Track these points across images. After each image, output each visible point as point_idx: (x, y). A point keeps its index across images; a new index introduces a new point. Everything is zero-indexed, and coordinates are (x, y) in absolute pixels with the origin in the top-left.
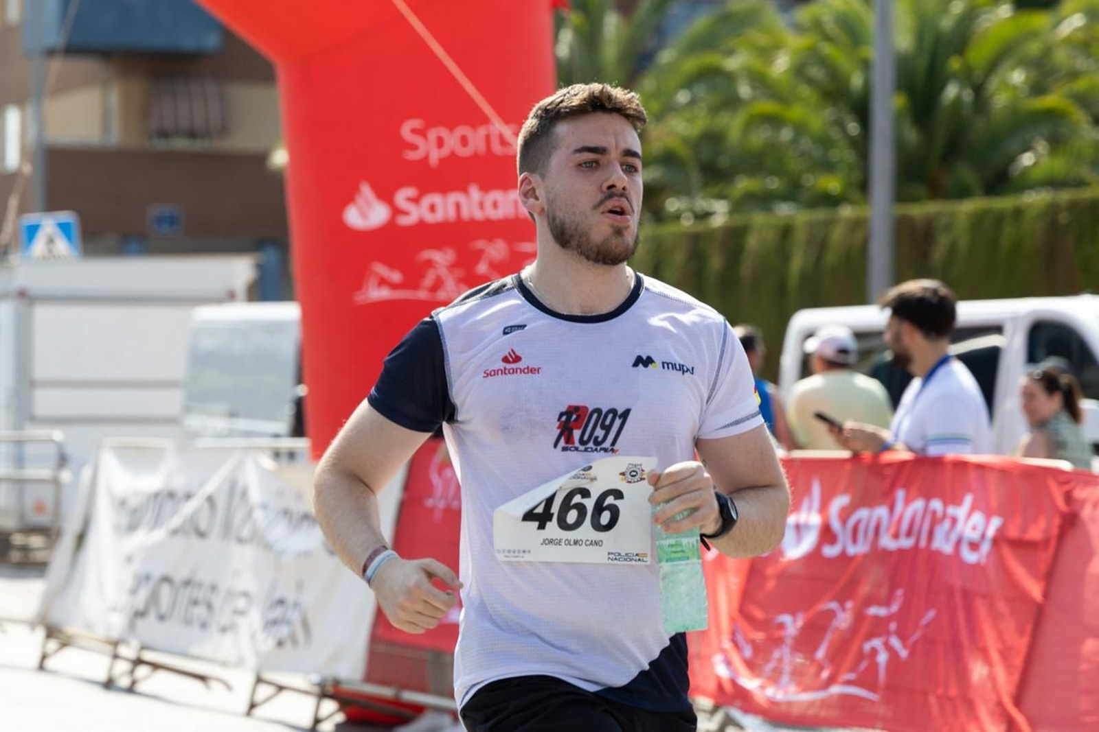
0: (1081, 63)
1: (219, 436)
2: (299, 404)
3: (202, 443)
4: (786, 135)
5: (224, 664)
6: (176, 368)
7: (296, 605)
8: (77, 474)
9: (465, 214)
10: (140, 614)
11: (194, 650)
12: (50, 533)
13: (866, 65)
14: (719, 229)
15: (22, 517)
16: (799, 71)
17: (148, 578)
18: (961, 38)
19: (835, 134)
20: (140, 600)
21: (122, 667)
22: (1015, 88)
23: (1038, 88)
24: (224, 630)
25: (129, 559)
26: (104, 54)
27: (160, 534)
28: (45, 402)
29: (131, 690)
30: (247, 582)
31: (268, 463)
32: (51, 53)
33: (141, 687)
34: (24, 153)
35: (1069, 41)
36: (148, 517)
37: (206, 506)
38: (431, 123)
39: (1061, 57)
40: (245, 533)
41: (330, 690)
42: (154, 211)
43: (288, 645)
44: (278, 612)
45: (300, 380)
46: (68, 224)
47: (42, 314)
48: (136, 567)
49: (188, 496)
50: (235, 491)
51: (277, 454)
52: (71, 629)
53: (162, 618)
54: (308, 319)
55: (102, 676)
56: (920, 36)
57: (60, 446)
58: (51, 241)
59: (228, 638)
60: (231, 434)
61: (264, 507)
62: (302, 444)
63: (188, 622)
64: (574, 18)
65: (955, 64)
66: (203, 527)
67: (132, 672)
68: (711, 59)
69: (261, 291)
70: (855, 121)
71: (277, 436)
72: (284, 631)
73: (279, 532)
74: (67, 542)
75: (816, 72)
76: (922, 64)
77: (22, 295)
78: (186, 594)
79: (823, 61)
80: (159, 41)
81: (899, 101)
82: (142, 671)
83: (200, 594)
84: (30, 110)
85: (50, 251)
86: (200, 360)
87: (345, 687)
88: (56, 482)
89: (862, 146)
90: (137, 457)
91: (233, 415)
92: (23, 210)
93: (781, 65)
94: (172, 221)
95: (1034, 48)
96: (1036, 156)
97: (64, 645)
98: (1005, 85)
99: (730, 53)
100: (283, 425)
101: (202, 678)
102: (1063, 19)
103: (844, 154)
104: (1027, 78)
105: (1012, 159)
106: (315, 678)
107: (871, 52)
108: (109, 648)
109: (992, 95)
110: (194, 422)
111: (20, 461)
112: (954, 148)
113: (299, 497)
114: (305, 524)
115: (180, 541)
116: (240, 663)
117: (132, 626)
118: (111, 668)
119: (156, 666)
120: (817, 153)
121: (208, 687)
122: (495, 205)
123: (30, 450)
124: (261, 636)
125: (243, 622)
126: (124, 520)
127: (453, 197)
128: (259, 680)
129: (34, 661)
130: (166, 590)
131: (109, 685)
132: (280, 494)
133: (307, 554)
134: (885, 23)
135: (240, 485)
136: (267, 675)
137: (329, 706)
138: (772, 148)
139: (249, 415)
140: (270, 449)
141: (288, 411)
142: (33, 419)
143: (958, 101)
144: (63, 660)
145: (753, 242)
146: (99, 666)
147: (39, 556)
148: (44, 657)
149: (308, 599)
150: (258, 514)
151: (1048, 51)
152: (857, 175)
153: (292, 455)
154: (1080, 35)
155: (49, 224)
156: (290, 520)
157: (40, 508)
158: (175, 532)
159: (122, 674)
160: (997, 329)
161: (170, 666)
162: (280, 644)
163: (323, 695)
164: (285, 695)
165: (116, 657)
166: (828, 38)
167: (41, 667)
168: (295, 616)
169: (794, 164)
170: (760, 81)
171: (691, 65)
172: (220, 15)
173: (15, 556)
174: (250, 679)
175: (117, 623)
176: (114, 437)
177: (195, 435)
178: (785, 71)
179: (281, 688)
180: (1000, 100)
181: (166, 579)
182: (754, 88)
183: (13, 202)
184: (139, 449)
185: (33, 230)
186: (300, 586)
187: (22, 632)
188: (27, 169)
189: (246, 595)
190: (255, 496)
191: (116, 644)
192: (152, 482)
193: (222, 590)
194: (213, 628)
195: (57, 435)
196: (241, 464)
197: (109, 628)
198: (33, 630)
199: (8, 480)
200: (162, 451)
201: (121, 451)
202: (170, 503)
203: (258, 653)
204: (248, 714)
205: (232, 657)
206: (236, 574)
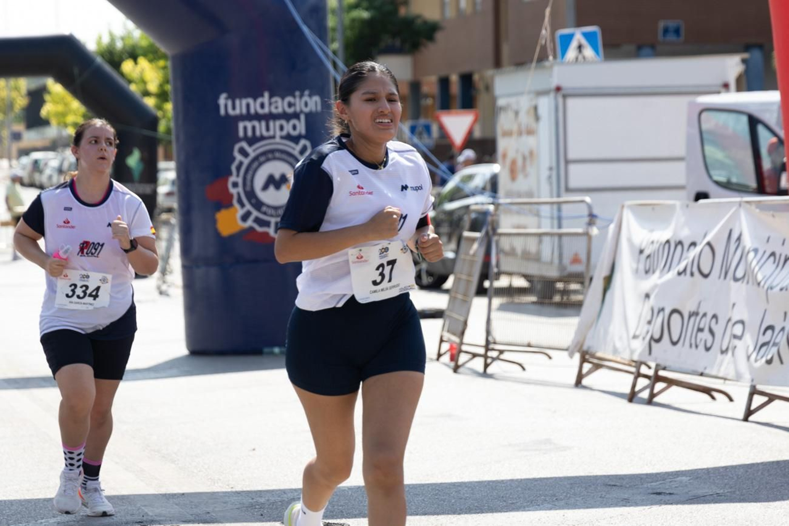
5: (725, 379)
7: (783, 330)
8: (604, 229)
10: (655, 340)
11: (700, 370)
12: (582, 279)
15: (561, 268)
17: (662, 310)
20: (655, 330)
21: (642, 382)
24: (723, 352)
25: (647, 296)
27: (670, 275)
28: (577, 175)
29: (650, 402)
30: (743, 313)
33: (656, 399)
36: (660, 263)
37: (707, 252)
40: (739, 274)
42: (662, 25)
43: (776, 363)
44: (767, 337)
46: (593, 33)
47: (574, 104)
48: (652, 301)
49: (694, 244)
50: (733, 239)
52: (599, 354)
53: (674, 344)
55: (627, 390)
57: (590, 207)
58: (580, 47)
59: (728, 357)
61: (756, 251)
63: (694, 345)
66: (706, 271)
67: (651, 387)
69: (747, 83)
72: (772, 351)
73: (766, 271)
74: (598, 284)
77: (558, 90)
78: (692, 324)
82: (659, 386)
83: (704, 323)
85: (580, 55)
88: (587, 234)
94: (676, 31)
97: (597, 367)
101: (707, 391)
108: (633, 370)
111: (559, 220)
113: (783, 243)
115: (687, 280)
116: (738, 378)
117: (649, 350)
118: (634, 386)
119: (671, 382)
121: (712, 398)
123: (566, 210)
124: (754, 357)
125: (739, 345)
126: (641, 267)
128: (754, 392)
129: (573, 380)
130: (676, 320)
131: (632, 397)
132: (768, 240)
135: (735, 236)
136: (760, 387)
142: (568, 189)
144: (597, 379)
146: (624, 383)
147: (575, 298)
148: (580, 377)
150: (751, 257)
155: (578, 35)
157: (575, 259)
158: (681, 273)
159: (642, 390)
161: (681, 382)
162: (769, 361)
164: (777, 403)
165: (638, 375)
167: (578, 383)
173: (558, 298)
174: (747, 391)
175: (639, 347)
179: (772, 398)
181: (675, 311)
185: (566, 39)
186: (785, 314)
187: (560, 357)
189: (741, 322)
190: (748, 242)
191: (639, 364)
192: (664, 235)
193: (722, 321)
194: (715, 349)
195: (588, 199)
196: (735, 217)
197: (632, 352)
198: (571, 355)
199: (551, 235)
200: (672, 208)
201: (638, 209)
202: (679, 248)
203: (752, 369)
204: (746, 419)
205: (731, 374)
206: (734, 305)
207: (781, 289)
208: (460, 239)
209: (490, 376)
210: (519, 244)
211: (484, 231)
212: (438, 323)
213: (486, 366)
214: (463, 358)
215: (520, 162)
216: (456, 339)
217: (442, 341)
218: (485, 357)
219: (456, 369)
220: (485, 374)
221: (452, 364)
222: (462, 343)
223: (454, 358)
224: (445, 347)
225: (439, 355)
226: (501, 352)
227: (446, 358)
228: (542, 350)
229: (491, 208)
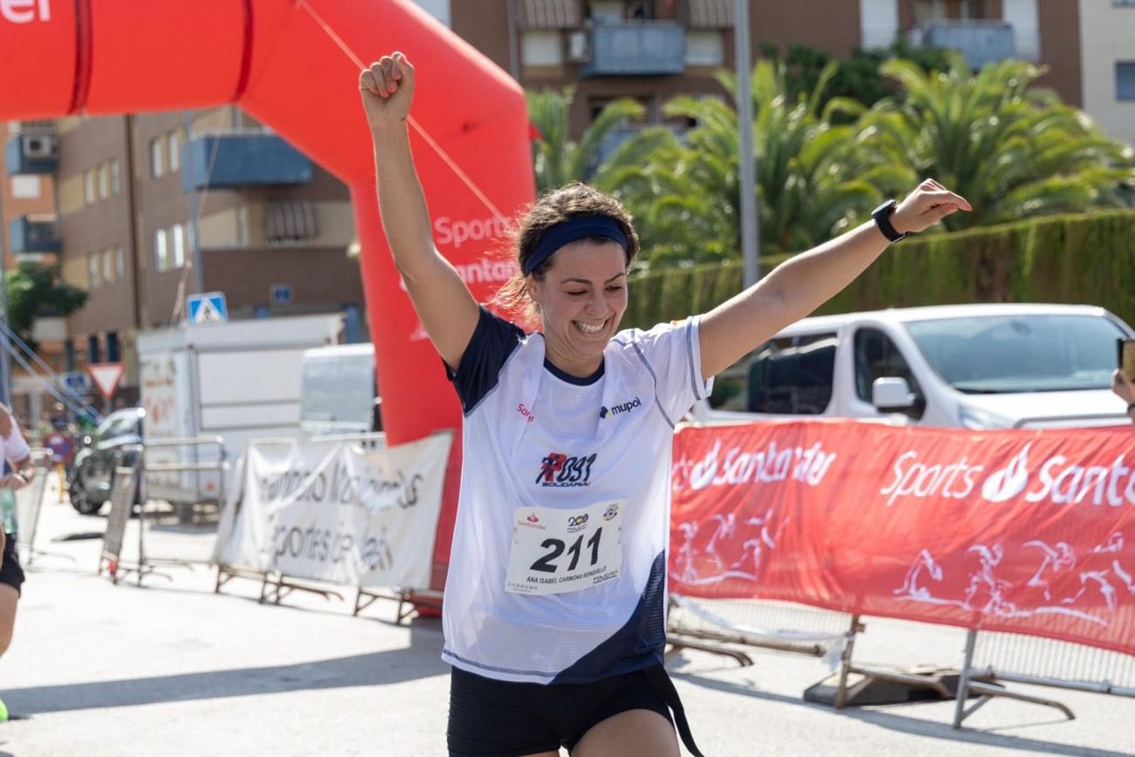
0: (875, 159)
1: (325, 433)
2: (377, 409)
3: (314, 439)
4: (685, 216)
5: (337, 583)
6: (295, 391)
7: (382, 542)
8: (234, 464)
9: (480, 278)
10: (280, 553)
11: (316, 575)
12: (218, 503)
13: (735, 167)
14: (645, 278)
15: (199, 493)
16: (691, 173)
17: (283, 529)
18: (795, 146)
19: (717, 214)
20: (279, 545)
21: (270, 588)
22: (833, 176)
23: (848, 176)
24: (336, 561)
25: (271, 518)
26: (235, 187)
27: (290, 500)
28: (210, 417)
29: (277, 603)
30: (349, 529)
31: (358, 450)
32: (200, 188)
33: (283, 601)
34: (186, 255)
35: (865, 145)
36: (282, 489)
37: (320, 480)
38: (455, 219)
39: (861, 154)
40: (346, 497)
41: (407, 596)
42: (274, 289)
43: (378, 569)
44: (371, 548)
45: (376, 395)
46: (218, 300)
47: (205, 359)
48: (276, 522)
49: (307, 474)
50: (340, 470)
51: (364, 444)
52: (235, 565)
53: (295, 555)
54: (379, 353)
55: (258, 595)
56: (768, 146)
57: (221, 446)
58: (208, 311)
59: (339, 565)
60: (332, 431)
61: (358, 479)
62: (380, 436)
63: (311, 556)
64: (544, 147)
65: (792, 163)
66: (318, 493)
67: (277, 591)
68: (634, 169)
69: (346, 337)
70: (729, 204)
71: (363, 431)
72: (375, 559)
73: (368, 495)
74: (230, 508)
75: (702, 174)
76: (771, 164)
77: (191, 347)
78: (309, 539)
79: (707, 166)
80: (270, 177)
81: (757, 189)
82: (284, 590)
83: (319, 538)
84: (190, 226)
85: (207, 318)
86: (310, 384)
87: (417, 594)
88: (220, 469)
89: (736, 220)
90: (272, 450)
91: (333, 419)
92: (188, 292)
93: (680, 169)
94: (286, 294)
95: (843, 150)
96: (848, 221)
97: (231, 576)
98: (827, 175)
99: (646, 164)
100: (367, 424)
101: (323, 593)
102: (862, 130)
103: (721, 226)
104: (839, 170)
105: (833, 224)
106: (398, 589)
107: (739, 158)
108: (261, 576)
109: (818, 183)
110: (308, 425)
111: (196, 457)
112: (796, 217)
113: (380, 471)
114: (386, 489)
115: (303, 503)
116: (347, 582)
117: (275, 561)
118: (263, 589)
119: (292, 587)
120: (705, 227)
121: (328, 598)
122: (499, 270)
123: (201, 449)
124: (360, 564)
125: (348, 555)
126: (266, 493)
127: (471, 268)
128: (361, 593)
129: (213, 587)
130: (296, 537)
131: (262, 600)
132: (368, 470)
133: (387, 508)
134: (747, 139)
135: (341, 467)
136: (366, 589)
137: (408, 607)
138: (677, 224)
139: (344, 419)
140: (360, 440)
141: (369, 415)
142: (203, 429)
143: (796, 187)
144: (231, 586)
145: (667, 287)
146: (255, 588)
147: (212, 518)
148: (219, 584)
149: (389, 537)
150: (354, 484)
151: (852, 152)
152: (732, 241)
153: (373, 444)
154: (873, 140)
155: (206, 301)
156: (375, 487)
157: (210, 487)
158: (299, 498)
159: (270, 594)
160: (833, 334)
161: (301, 586)
162: (373, 568)
163: (403, 600)
164: (379, 602)
165: (266, 582)
166: (709, 151)
167: (217, 591)
168: (382, 549)
169: (690, 235)
170: (666, 182)
171: (620, 173)
172: (311, 156)
173: (196, 519)
174: (354, 592)
175: (266, 560)
176: (255, 438)
177: (309, 434)
178: (682, 174)
179: (375, 597)
180: (823, 186)
181: (295, 529)
182: (662, 186)
183: (182, 287)
184: (273, 444)
185: (196, 305)
186: (384, 530)
187: (202, 570)
188: (189, 264)
189: (349, 537)
190: (351, 472)
191: (265, 573)
192: (283, 466)
193: (333, 535)
194: (329, 560)
195: (220, 439)
196: (341, 451)
197: (261, 564)
198: (211, 567)
199: (189, 470)
200: (289, 445)
201: (262, 447)
202: (296, 479)
203: (359, 575)
204: (355, 615)
205: (342, 579)
206: (342, 524)
207: (382, 509)
208: (113, 474)
209: (145, 587)
210: (163, 477)
211: (136, 466)
212: (98, 544)
213: (140, 578)
214: (120, 573)
215: (160, 409)
216: (113, 557)
217: (102, 558)
218: (139, 571)
219: (115, 582)
220: (139, 586)
221: (113, 579)
222: (118, 560)
223: (113, 573)
224: (106, 564)
225: (101, 571)
226: (152, 567)
227: (106, 574)
228: (185, 564)
229: (139, 448)
